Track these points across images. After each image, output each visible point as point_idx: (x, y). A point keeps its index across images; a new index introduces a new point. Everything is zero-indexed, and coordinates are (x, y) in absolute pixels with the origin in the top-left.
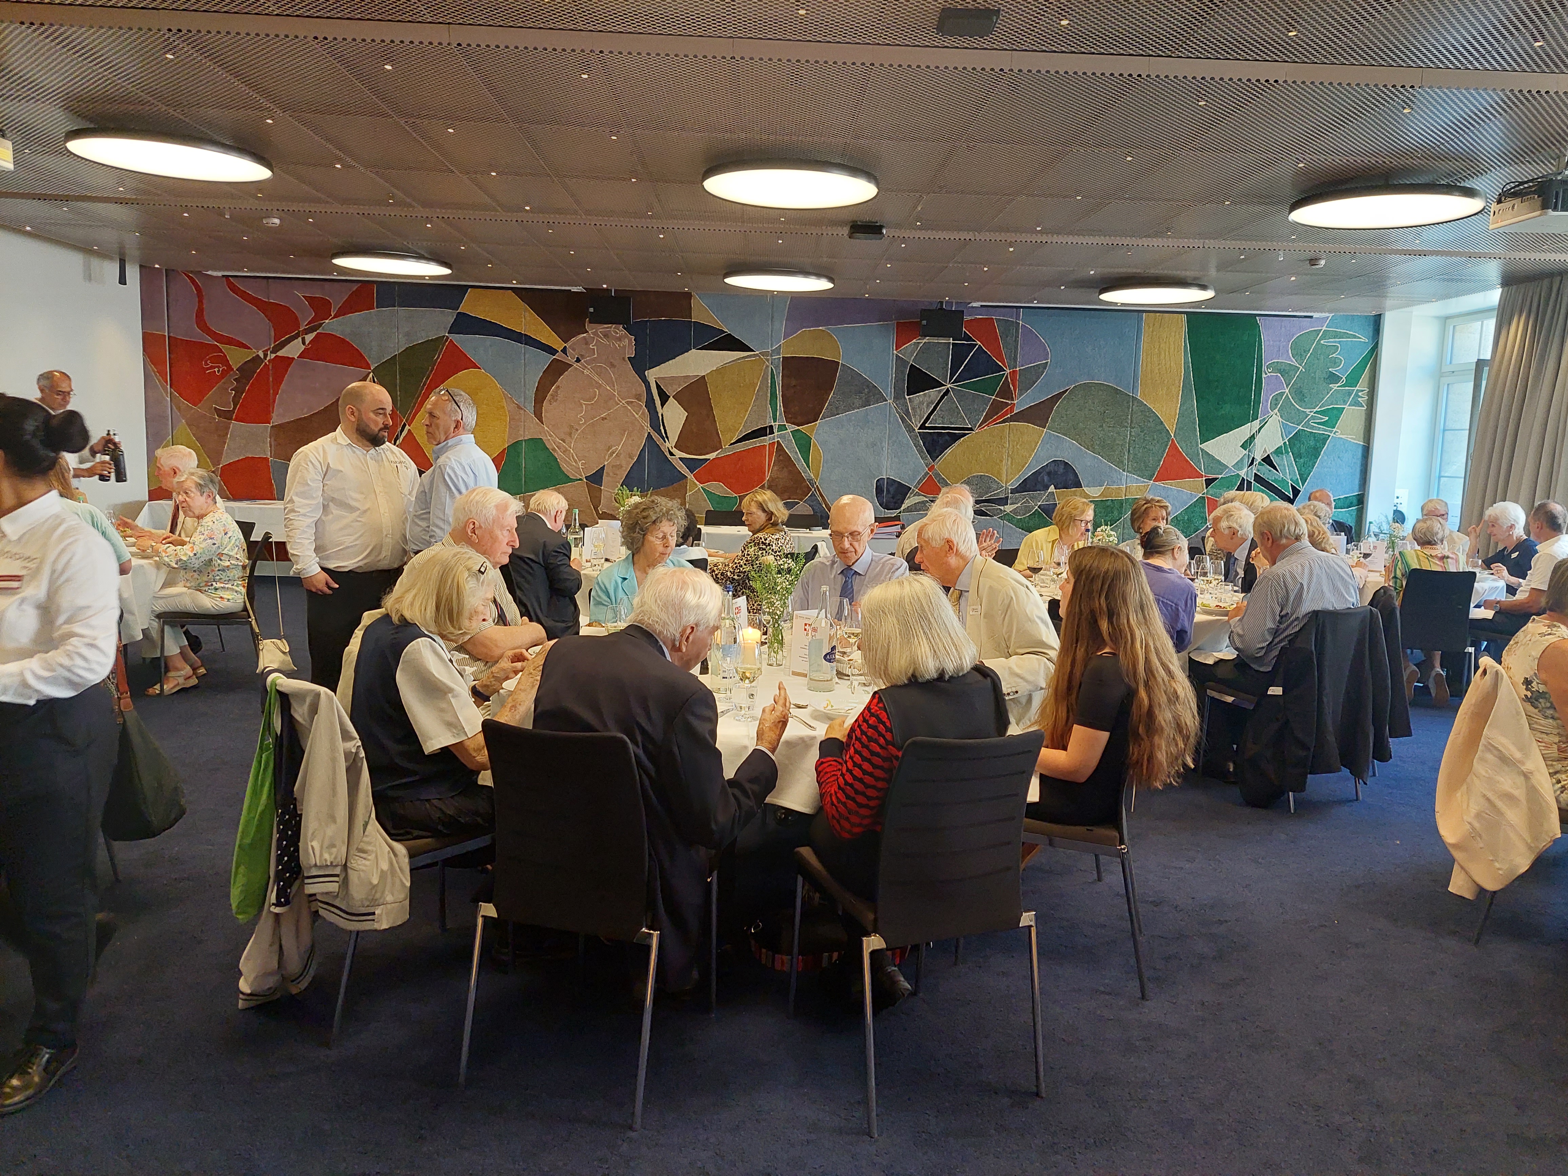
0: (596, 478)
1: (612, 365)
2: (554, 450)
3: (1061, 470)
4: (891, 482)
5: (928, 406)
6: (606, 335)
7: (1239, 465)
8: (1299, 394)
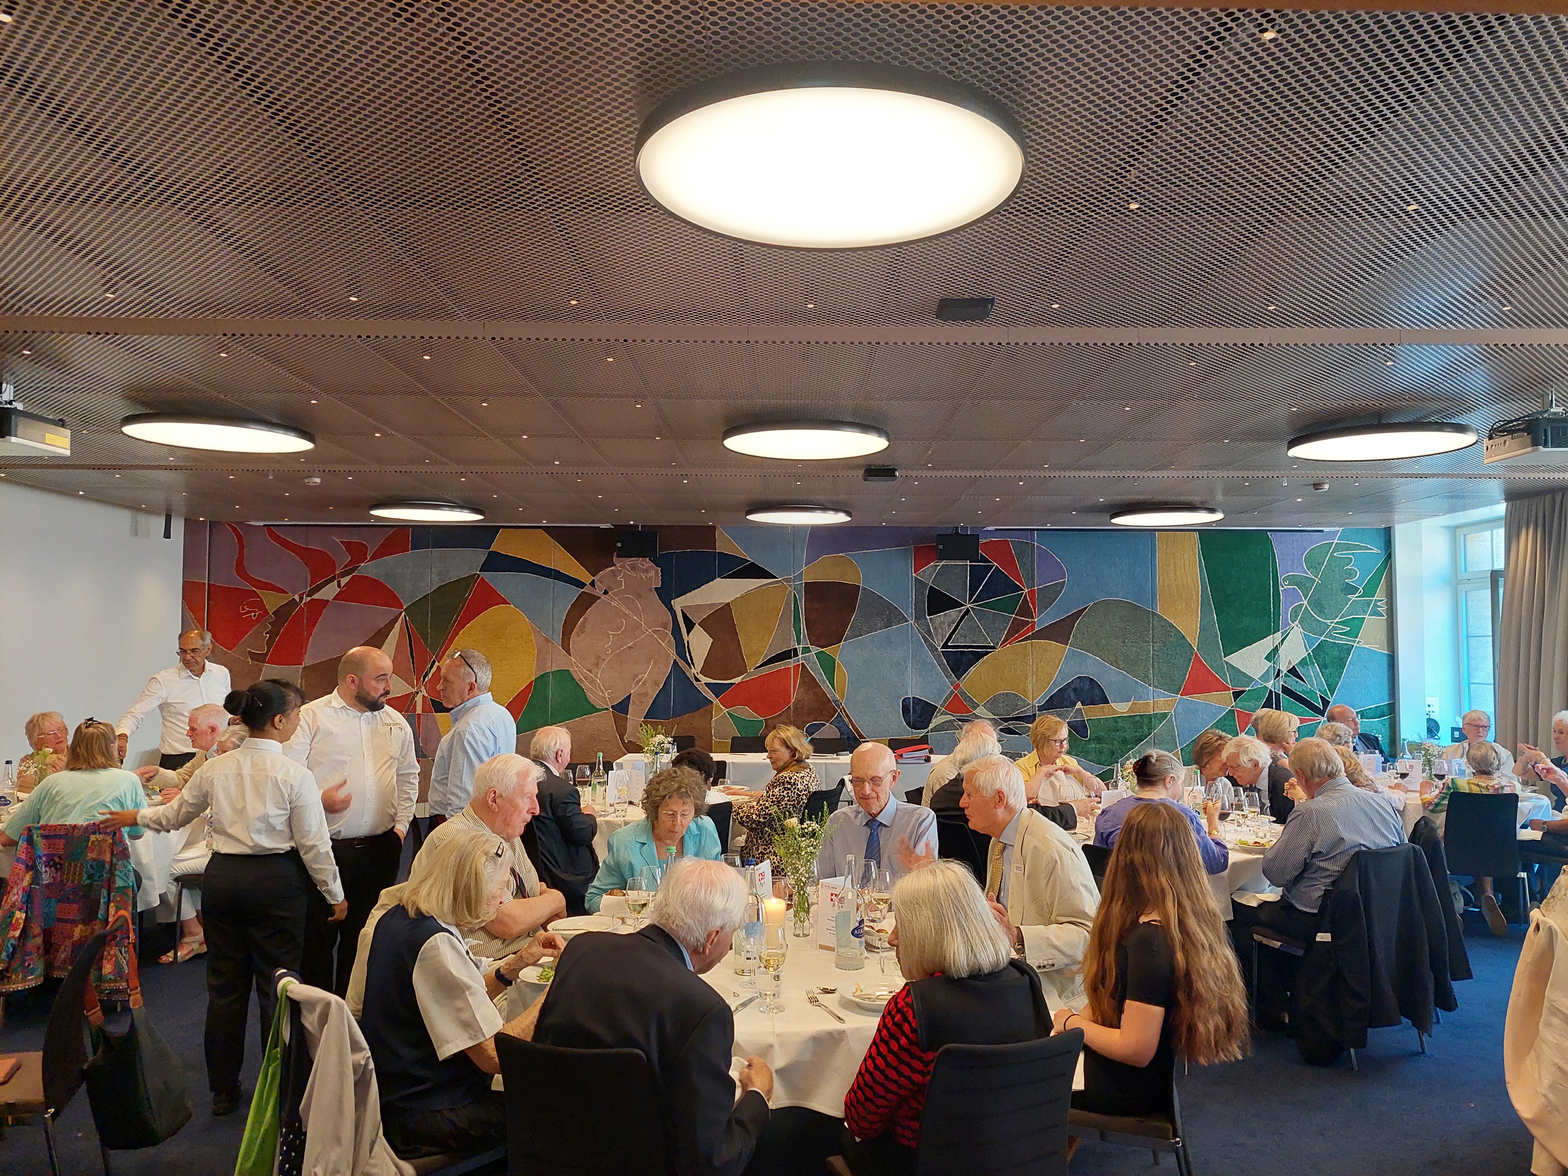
0: (622, 708)
1: (639, 596)
2: (581, 680)
3: (1087, 686)
4: (917, 701)
5: (949, 626)
6: (633, 568)
7: (1265, 677)
8: (1317, 604)
